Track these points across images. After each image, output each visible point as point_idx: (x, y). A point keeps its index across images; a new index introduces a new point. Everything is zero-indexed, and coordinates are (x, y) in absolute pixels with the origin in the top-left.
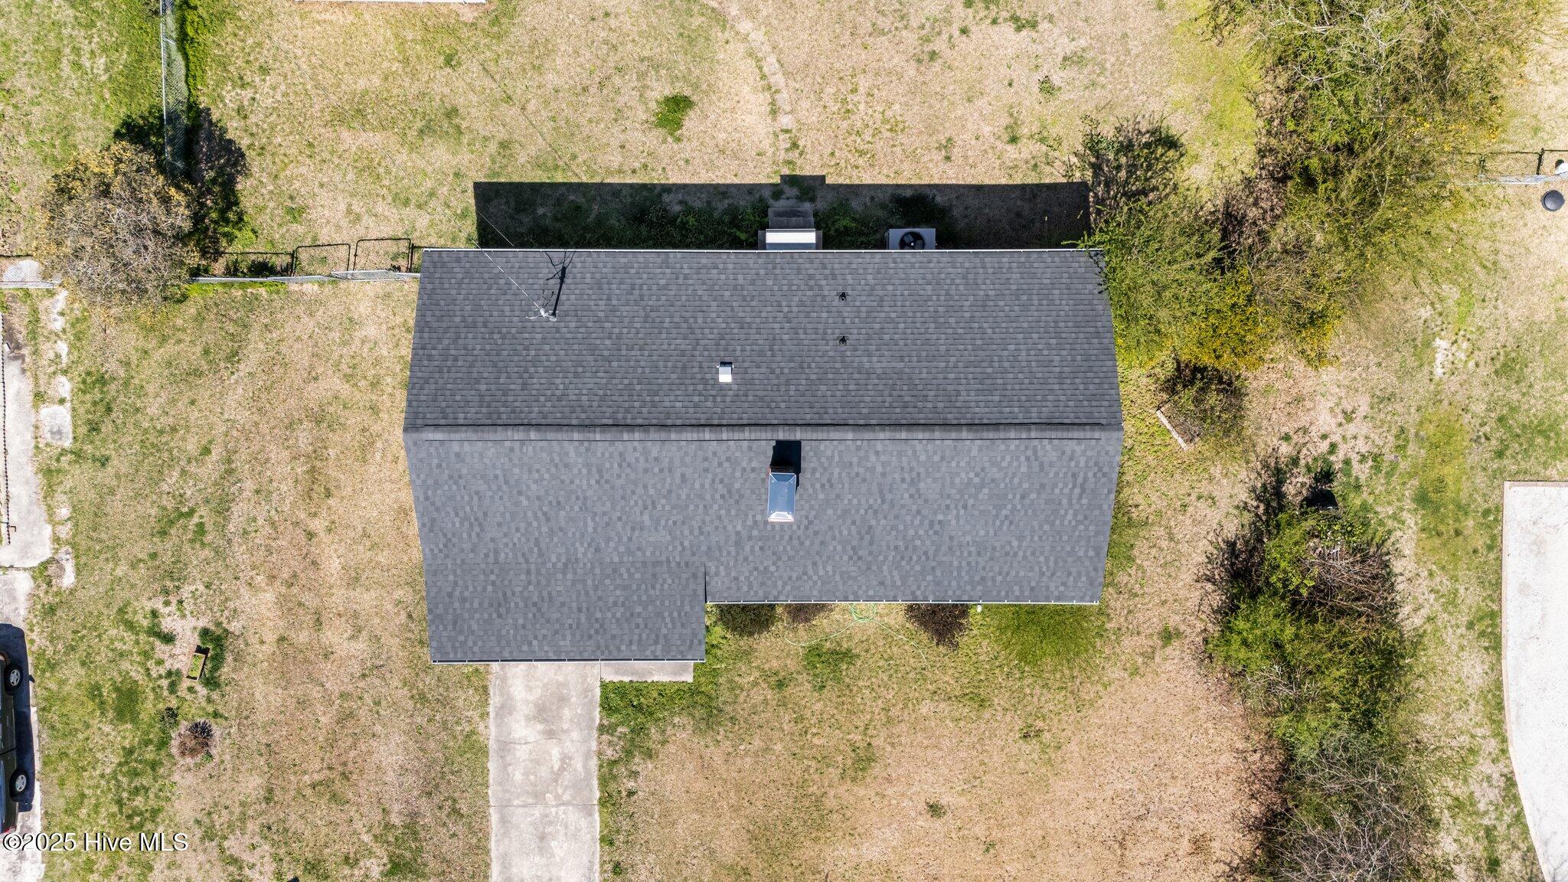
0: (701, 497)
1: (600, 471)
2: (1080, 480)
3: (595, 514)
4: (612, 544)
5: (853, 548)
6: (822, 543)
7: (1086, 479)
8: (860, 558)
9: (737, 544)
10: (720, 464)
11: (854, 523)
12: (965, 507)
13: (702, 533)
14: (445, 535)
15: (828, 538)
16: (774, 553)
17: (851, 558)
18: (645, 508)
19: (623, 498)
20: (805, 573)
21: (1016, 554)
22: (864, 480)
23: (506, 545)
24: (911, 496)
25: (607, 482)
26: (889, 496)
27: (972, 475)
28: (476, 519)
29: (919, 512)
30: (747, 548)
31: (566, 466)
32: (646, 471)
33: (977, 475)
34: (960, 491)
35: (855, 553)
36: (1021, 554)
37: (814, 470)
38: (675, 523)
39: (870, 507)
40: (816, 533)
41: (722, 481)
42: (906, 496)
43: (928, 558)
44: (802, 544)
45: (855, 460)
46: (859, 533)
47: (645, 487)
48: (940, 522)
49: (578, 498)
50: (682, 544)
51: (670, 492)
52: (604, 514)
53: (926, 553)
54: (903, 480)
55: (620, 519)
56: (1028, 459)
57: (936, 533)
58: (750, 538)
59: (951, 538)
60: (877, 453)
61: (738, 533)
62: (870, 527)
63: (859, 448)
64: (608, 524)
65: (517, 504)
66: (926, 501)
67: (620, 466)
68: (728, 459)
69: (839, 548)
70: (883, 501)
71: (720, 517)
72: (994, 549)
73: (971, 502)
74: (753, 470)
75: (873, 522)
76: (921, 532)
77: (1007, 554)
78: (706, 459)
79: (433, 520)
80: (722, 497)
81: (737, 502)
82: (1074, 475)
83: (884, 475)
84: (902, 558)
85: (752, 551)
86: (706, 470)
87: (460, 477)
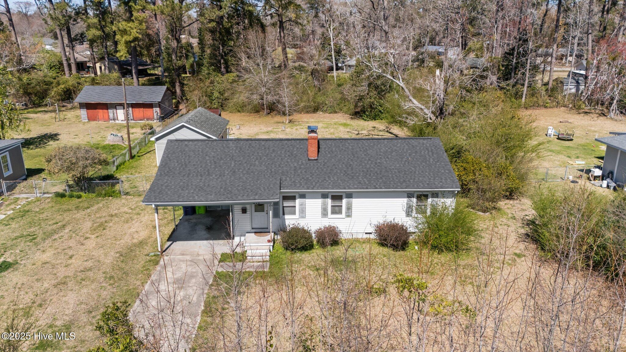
0: (280, 156)
1: (241, 149)
2: (430, 150)
3: (236, 161)
4: (241, 171)
5: (345, 171)
6: (331, 170)
8: (348, 174)
9: (295, 170)
10: (288, 147)
11: (343, 163)
12: (388, 158)
13: (279, 166)
14: (169, 168)
15: (334, 168)
16: (311, 173)
17: (344, 174)
18: (257, 159)
19: (248, 156)
20: (325, 180)
21: (415, 172)
22: (345, 151)
23: (194, 172)
24: (365, 155)
25: (243, 151)
26: (356, 155)
27: (387, 149)
28: (185, 163)
29: (369, 160)
30: (299, 172)
31: (228, 147)
32: (259, 149)
33: (389, 149)
34: (384, 153)
35: (346, 173)
36: (417, 172)
37: (325, 148)
38: (269, 164)
39: (349, 158)
40: (328, 167)
41: (289, 151)
42: (363, 155)
43: (378, 174)
44: (322, 170)
45: (341, 145)
46: (346, 166)
47: (258, 153)
48: (379, 162)
49: (230, 156)
50: (271, 170)
51: (267, 155)
52: (240, 161)
53: (376, 172)
54: (361, 151)
55: (246, 163)
57: (378, 166)
58: (300, 168)
59: (386, 168)
60: (349, 143)
61: (295, 167)
62: (350, 165)
63: (341, 142)
64: (240, 164)
65: (204, 158)
66: (371, 156)
67: (249, 147)
68: (291, 145)
69: (339, 171)
70: (354, 157)
71: (288, 162)
72: (405, 171)
73: (389, 156)
74: (301, 148)
75: (351, 163)
76: (372, 166)
77: (411, 172)
78: (282, 145)
79: (167, 164)
80: (289, 156)
81: (295, 157)
83: (353, 149)
84: (367, 174)
85: (301, 172)
86: (283, 148)
87: (184, 151)
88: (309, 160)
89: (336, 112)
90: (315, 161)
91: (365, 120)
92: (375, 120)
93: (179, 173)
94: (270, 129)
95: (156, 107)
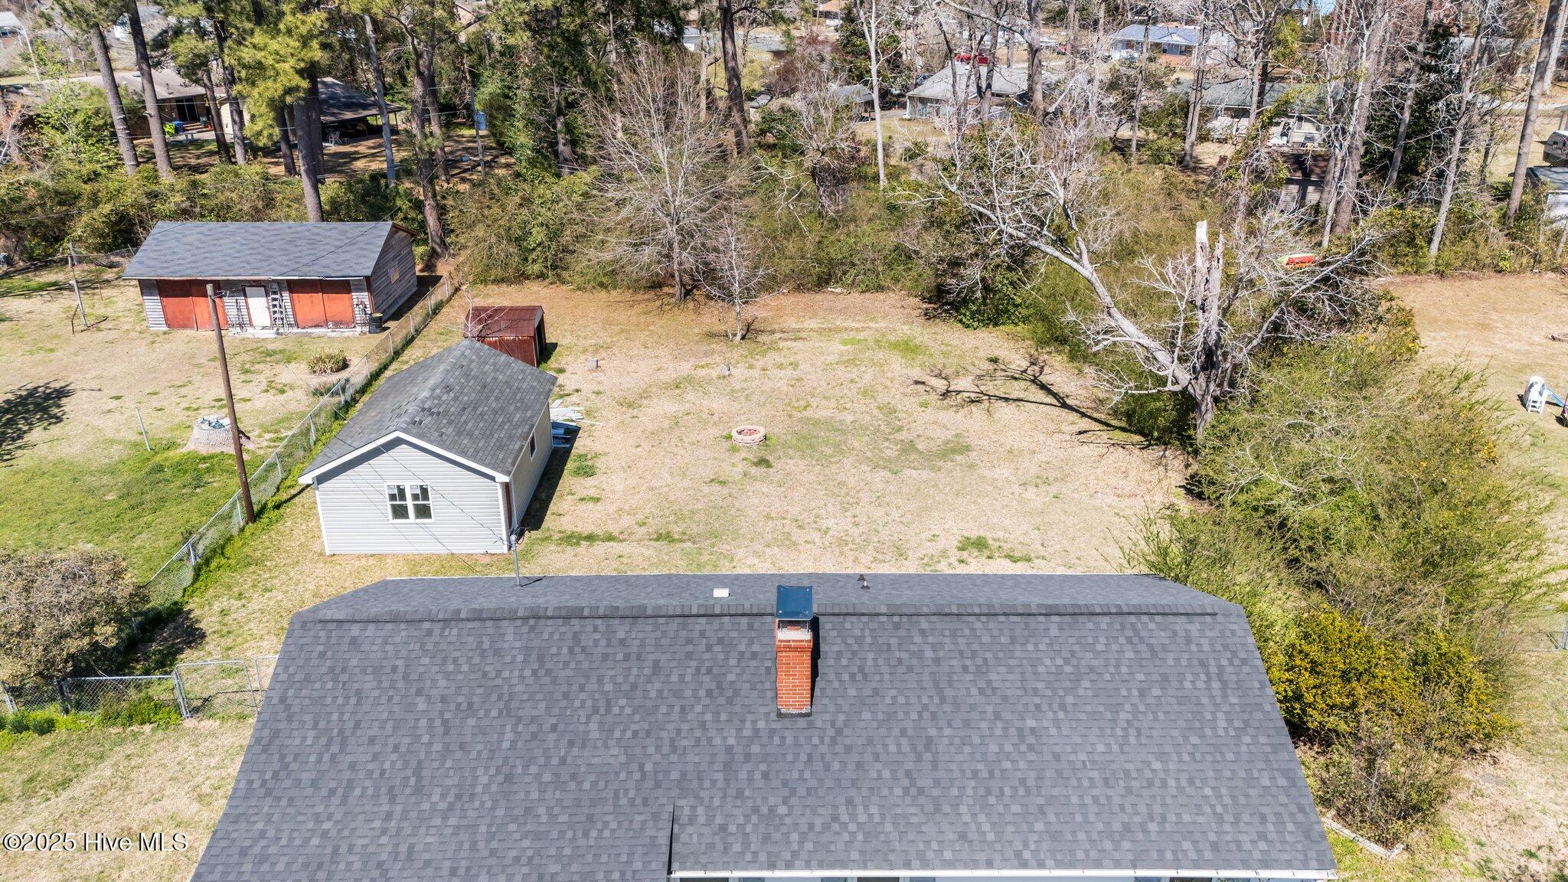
0: (678, 694)
1: (541, 659)
2: (1213, 670)
3: (519, 719)
4: (533, 769)
5: (908, 773)
6: (859, 765)
7: (1220, 667)
8: (921, 791)
9: (727, 766)
10: (709, 648)
11: (903, 732)
12: (1063, 707)
13: (674, 748)
14: (283, 757)
15: (868, 757)
16: (785, 783)
17: (906, 791)
18: (596, 711)
19: (566, 696)
20: (836, 818)
21: (1164, 785)
22: (910, 669)
23: (370, 773)
24: (982, 691)
25: (548, 672)
26: (949, 693)
27: (1060, 662)
28: (341, 732)
29: (997, 716)
30: (743, 775)
31: (497, 652)
32: (605, 657)
33: (1067, 662)
34: (1049, 685)
35: (913, 783)
36: (1172, 783)
37: (839, 654)
38: (635, 733)
39: (925, 707)
40: (848, 749)
41: (709, 671)
42: (974, 691)
43: (1028, 790)
44: (827, 767)
45: (894, 641)
46: (914, 747)
47: (600, 680)
48: (1033, 730)
49: (500, 697)
50: (641, 767)
51: (634, 687)
52: (533, 719)
53: (1023, 781)
54: (965, 669)
55: (554, 728)
56: (1129, 640)
57: (1031, 748)
58: (748, 757)
59: (1057, 757)
60: (922, 632)
61: (729, 749)
62: (930, 740)
63: (897, 626)
64: (534, 736)
65: (410, 708)
66: (1005, 698)
67: (571, 651)
68: (720, 641)
69: (886, 774)
70: (943, 700)
71: (703, 725)
72: (1127, 773)
73: (1070, 700)
74: (754, 655)
75: (933, 732)
76: (1008, 748)
77: (1150, 783)
78: (689, 641)
79: (276, 734)
80: (709, 693)
81: (730, 701)
82: (1202, 663)
83: (937, 661)
84: (988, 792)
85: (750, 780)
86: (689, 656)
87: (344, 670)
88: (780, 715)
89: (880, 288)
90: (802, 723)
91: (968, 326)
92: (996, 325)
93: (314, 784)
94: (686, 367)
95: (359, 290)
